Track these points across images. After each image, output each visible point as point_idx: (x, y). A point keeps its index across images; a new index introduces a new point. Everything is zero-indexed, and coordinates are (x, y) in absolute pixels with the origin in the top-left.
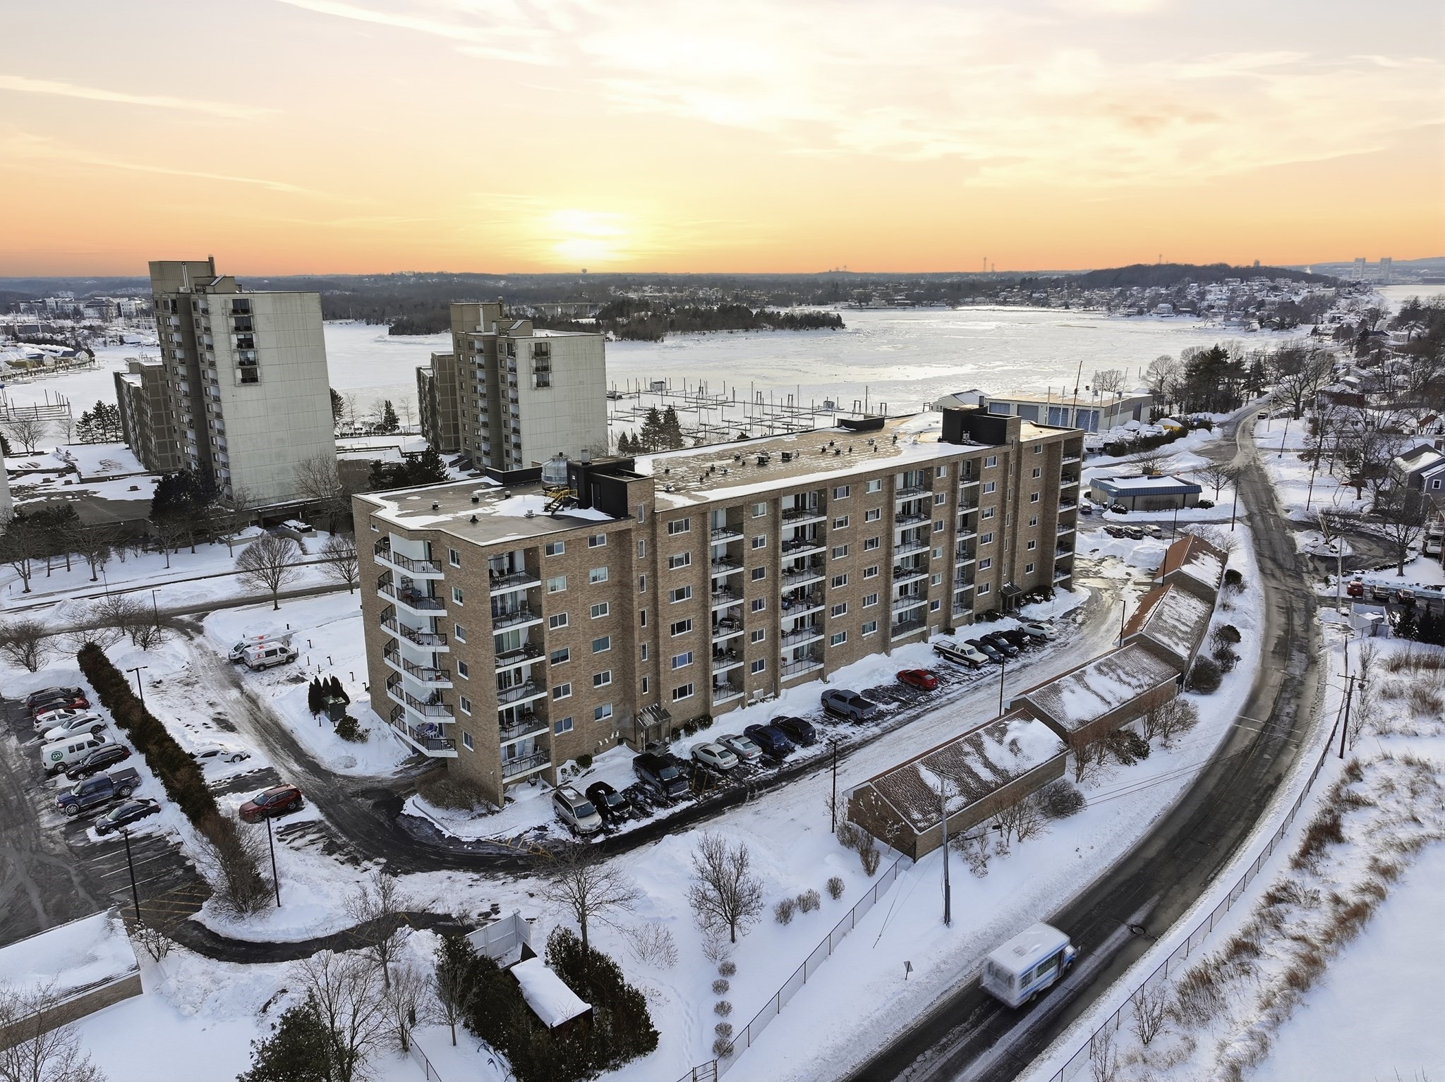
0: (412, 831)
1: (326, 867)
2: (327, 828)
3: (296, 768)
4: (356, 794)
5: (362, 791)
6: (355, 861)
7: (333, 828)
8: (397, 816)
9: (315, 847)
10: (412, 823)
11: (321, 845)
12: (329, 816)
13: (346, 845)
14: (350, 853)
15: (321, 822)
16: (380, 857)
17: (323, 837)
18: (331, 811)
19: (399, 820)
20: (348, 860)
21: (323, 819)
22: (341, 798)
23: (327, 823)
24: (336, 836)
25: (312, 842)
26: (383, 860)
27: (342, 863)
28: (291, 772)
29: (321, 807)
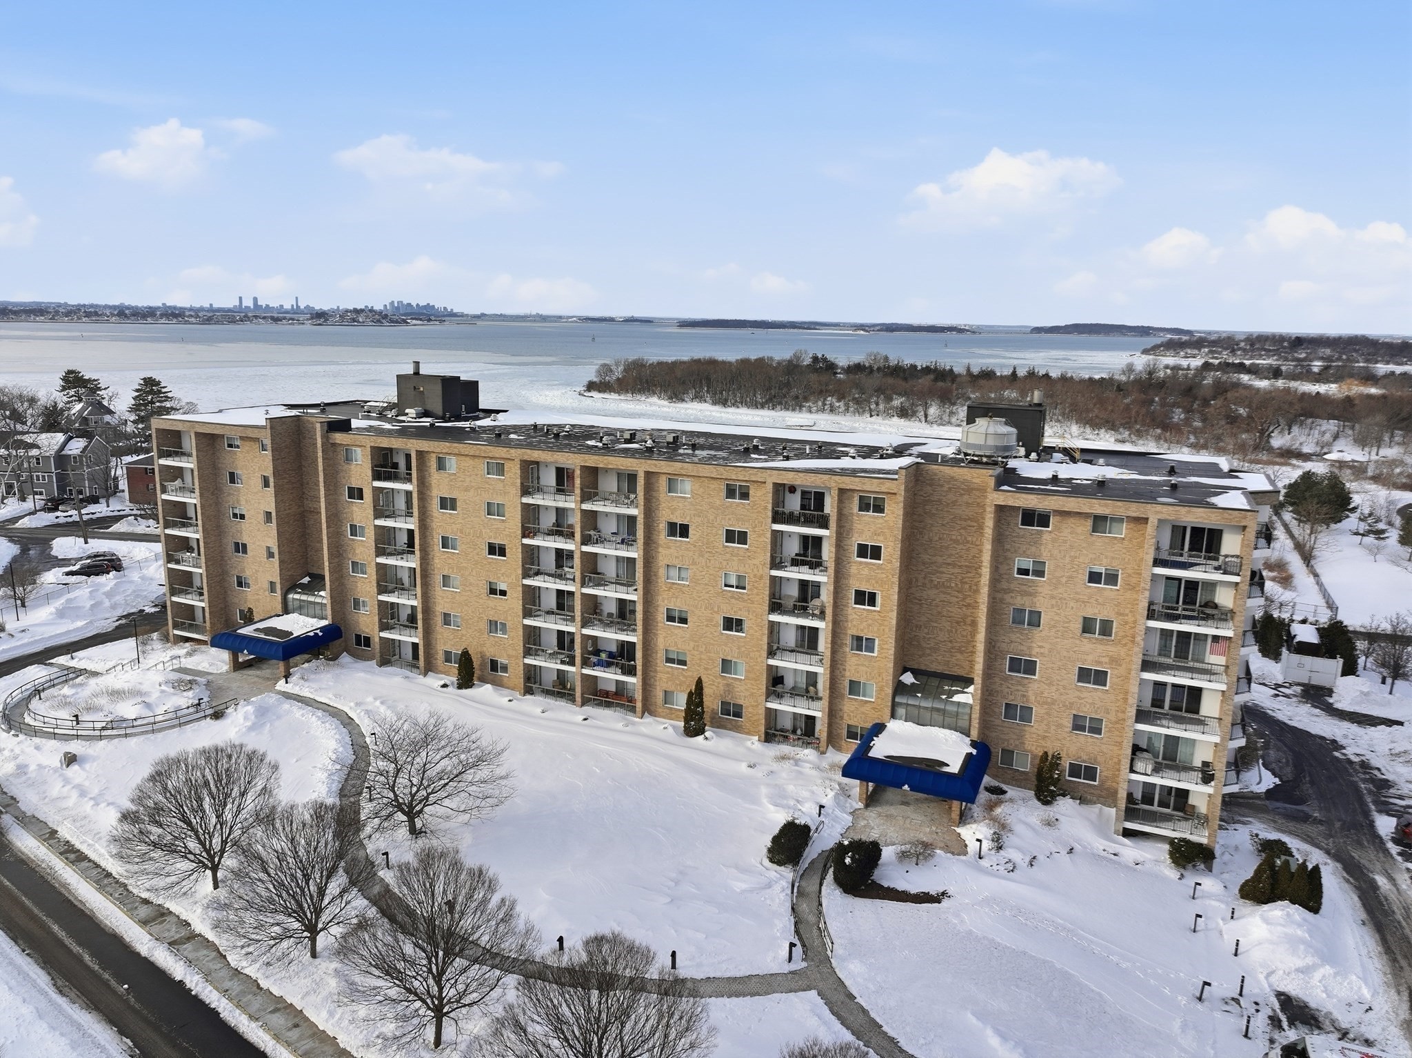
0: (1288, 761)
1: (1395, 773)
2: (1375, 802)
3: (1381, 881)
4: (1317, 822)
5: (1305, 822)
6: (1365, 765)
7: (1369, 800)
8: (1288, 781)
9: (1399, 792)
10: (1281, 768)
11: (1391, 791)
12: (1367, 814)
13: (1365, 781)
14: (1365, 773)
15: (1380, 811)
16: (1336, 758)
17: (1385, 797)
18: (1361, 818)
19: (1290, 777)
20: (1372, 768)
21: (1375, 813)
22: (1338, 825)
23: (1373, 807)
24: (1370, 792)
25: (1401, 797)
26: (1337, 754)
27: (1379, 769)
28: (1392, 879)
29: (1372, 825)
